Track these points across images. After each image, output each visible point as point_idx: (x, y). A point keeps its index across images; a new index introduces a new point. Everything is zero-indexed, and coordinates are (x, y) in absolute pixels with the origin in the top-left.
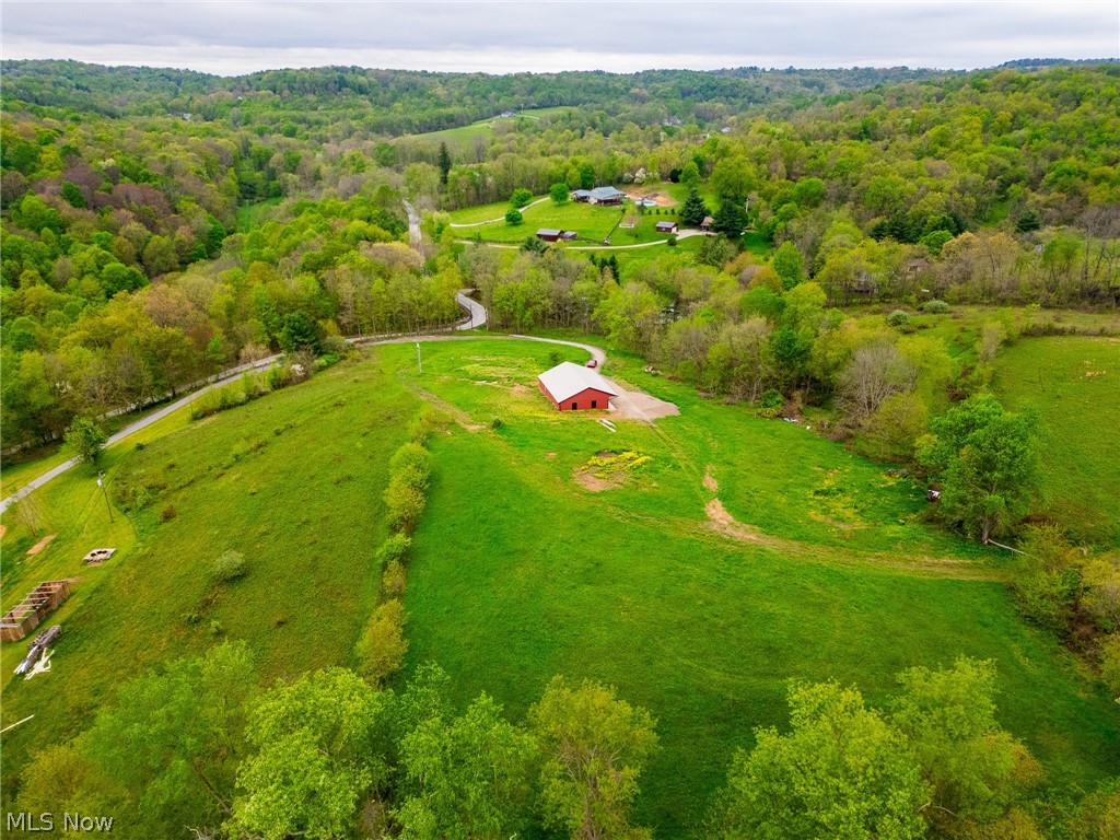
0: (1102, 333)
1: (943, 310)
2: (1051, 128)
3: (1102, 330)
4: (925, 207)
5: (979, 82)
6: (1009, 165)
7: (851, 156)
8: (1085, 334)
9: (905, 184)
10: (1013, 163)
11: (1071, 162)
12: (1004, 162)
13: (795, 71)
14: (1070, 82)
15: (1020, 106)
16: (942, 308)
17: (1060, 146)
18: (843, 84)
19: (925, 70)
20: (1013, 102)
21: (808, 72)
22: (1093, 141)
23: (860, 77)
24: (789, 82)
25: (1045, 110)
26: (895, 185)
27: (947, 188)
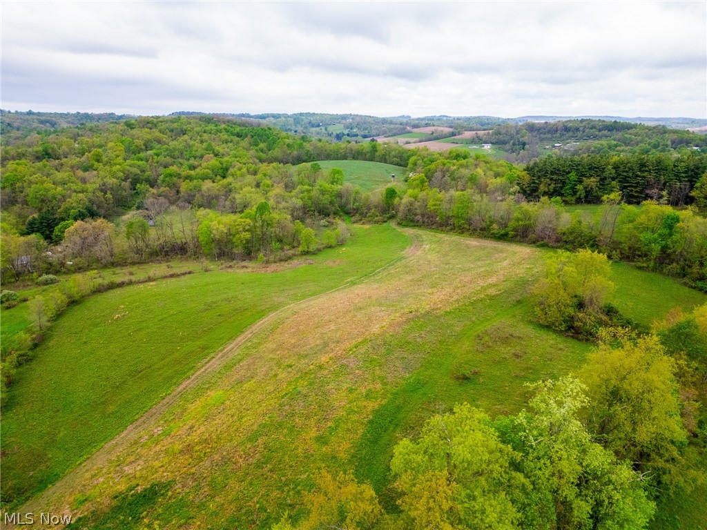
0: (150, 279)
1: (52, 282)
2: (167, 149)
3: (149, 278)
4: (72, 203)
5: (130, 124)
6: (139, 172)
7: (16, 171)
8: (139, 282)
9: (56, 189)
10: (141, 172)
11: (173, 169)
12: (136, 171)
13: (34, 114)
14: (179, 124)
15: (149, 137)
16: (51, 280)
17: (168, 160)
18: (69, 122)
19: (124, 115)
20: (144, 134)
21: (43, 114)
22: (187, 157)
23: (82, 119)
24: (28, 120)
25: (164, 139)
26: (47, 190)
27: (90, 189)
